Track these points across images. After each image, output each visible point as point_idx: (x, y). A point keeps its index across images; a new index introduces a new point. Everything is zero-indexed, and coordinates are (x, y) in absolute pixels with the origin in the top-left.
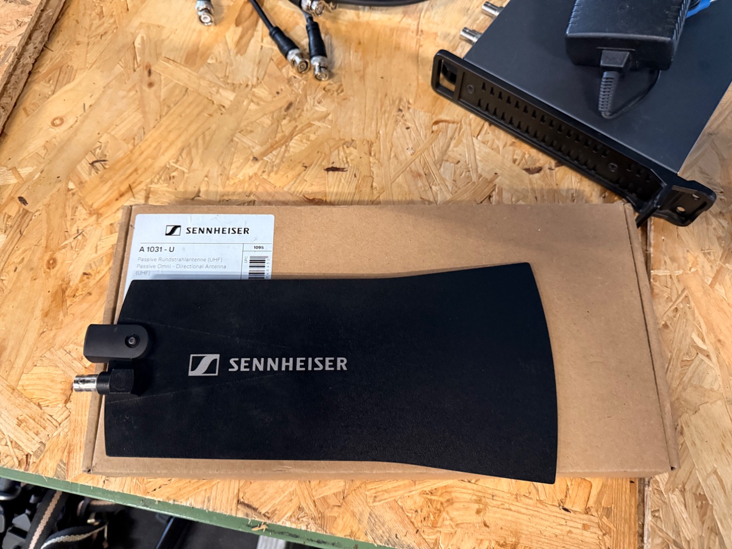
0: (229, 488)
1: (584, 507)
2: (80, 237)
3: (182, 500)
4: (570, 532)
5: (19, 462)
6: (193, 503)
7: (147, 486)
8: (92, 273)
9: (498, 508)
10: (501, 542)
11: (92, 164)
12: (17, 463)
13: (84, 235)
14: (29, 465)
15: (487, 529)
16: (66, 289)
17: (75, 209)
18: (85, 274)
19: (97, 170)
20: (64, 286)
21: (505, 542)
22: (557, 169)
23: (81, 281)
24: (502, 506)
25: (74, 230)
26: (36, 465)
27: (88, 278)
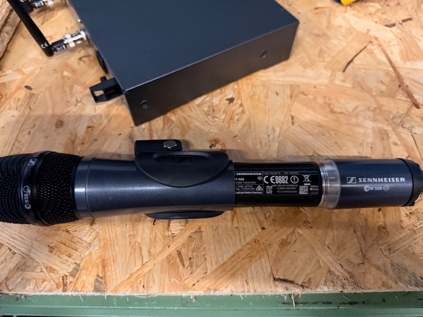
2: (79, 104)
5: (57, 284)
7: (185, 282)
11: (80, 59)
12: (55, 286)
13: (82, 103)
14: (66, 285)
19: (84, 62)
22: (404, 23)
23: (87, 132)
25: (74, 100)
26: (73, 284)
27: (92, 130)
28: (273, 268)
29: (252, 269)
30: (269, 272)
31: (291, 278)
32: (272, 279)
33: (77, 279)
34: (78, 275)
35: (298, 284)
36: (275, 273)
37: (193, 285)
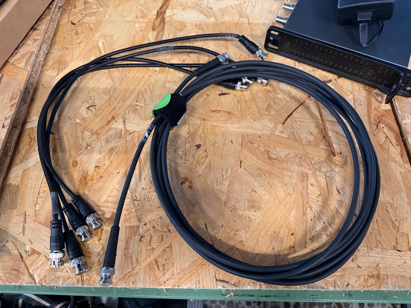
0: (209, 273)
1: (408, 247)
2: (89, 148)
3: (183, 285)
4: (405, 262)
5: (77, 280)
6: (190, 286)
7: (160, 281)
8: (101, 166)
9: (363, 256)
10: (371, 274)
11: (88, 108)
12: (76, 281)
13: (91, 146)
14: (84, 281)
15: (360, 269)
16: (87, 176)
17: (83, 133)
18: (96, 167)
19: (92, 111)
20: (85, 175)
21: (372, 274)
22: (339, 79)
23: (95, 171)
24: (364, 255)
25: (85, 144)
26: (88, 280)
27: (99, 169)
28: (216, 272)
29: (203, 273)
30: (214, 275)
31: (227, 280)
32: (215, 280)
33: (91, 277)
34: (91, 275)
35: (231, 284)
36: (217, 276)
37: (165, 282)
